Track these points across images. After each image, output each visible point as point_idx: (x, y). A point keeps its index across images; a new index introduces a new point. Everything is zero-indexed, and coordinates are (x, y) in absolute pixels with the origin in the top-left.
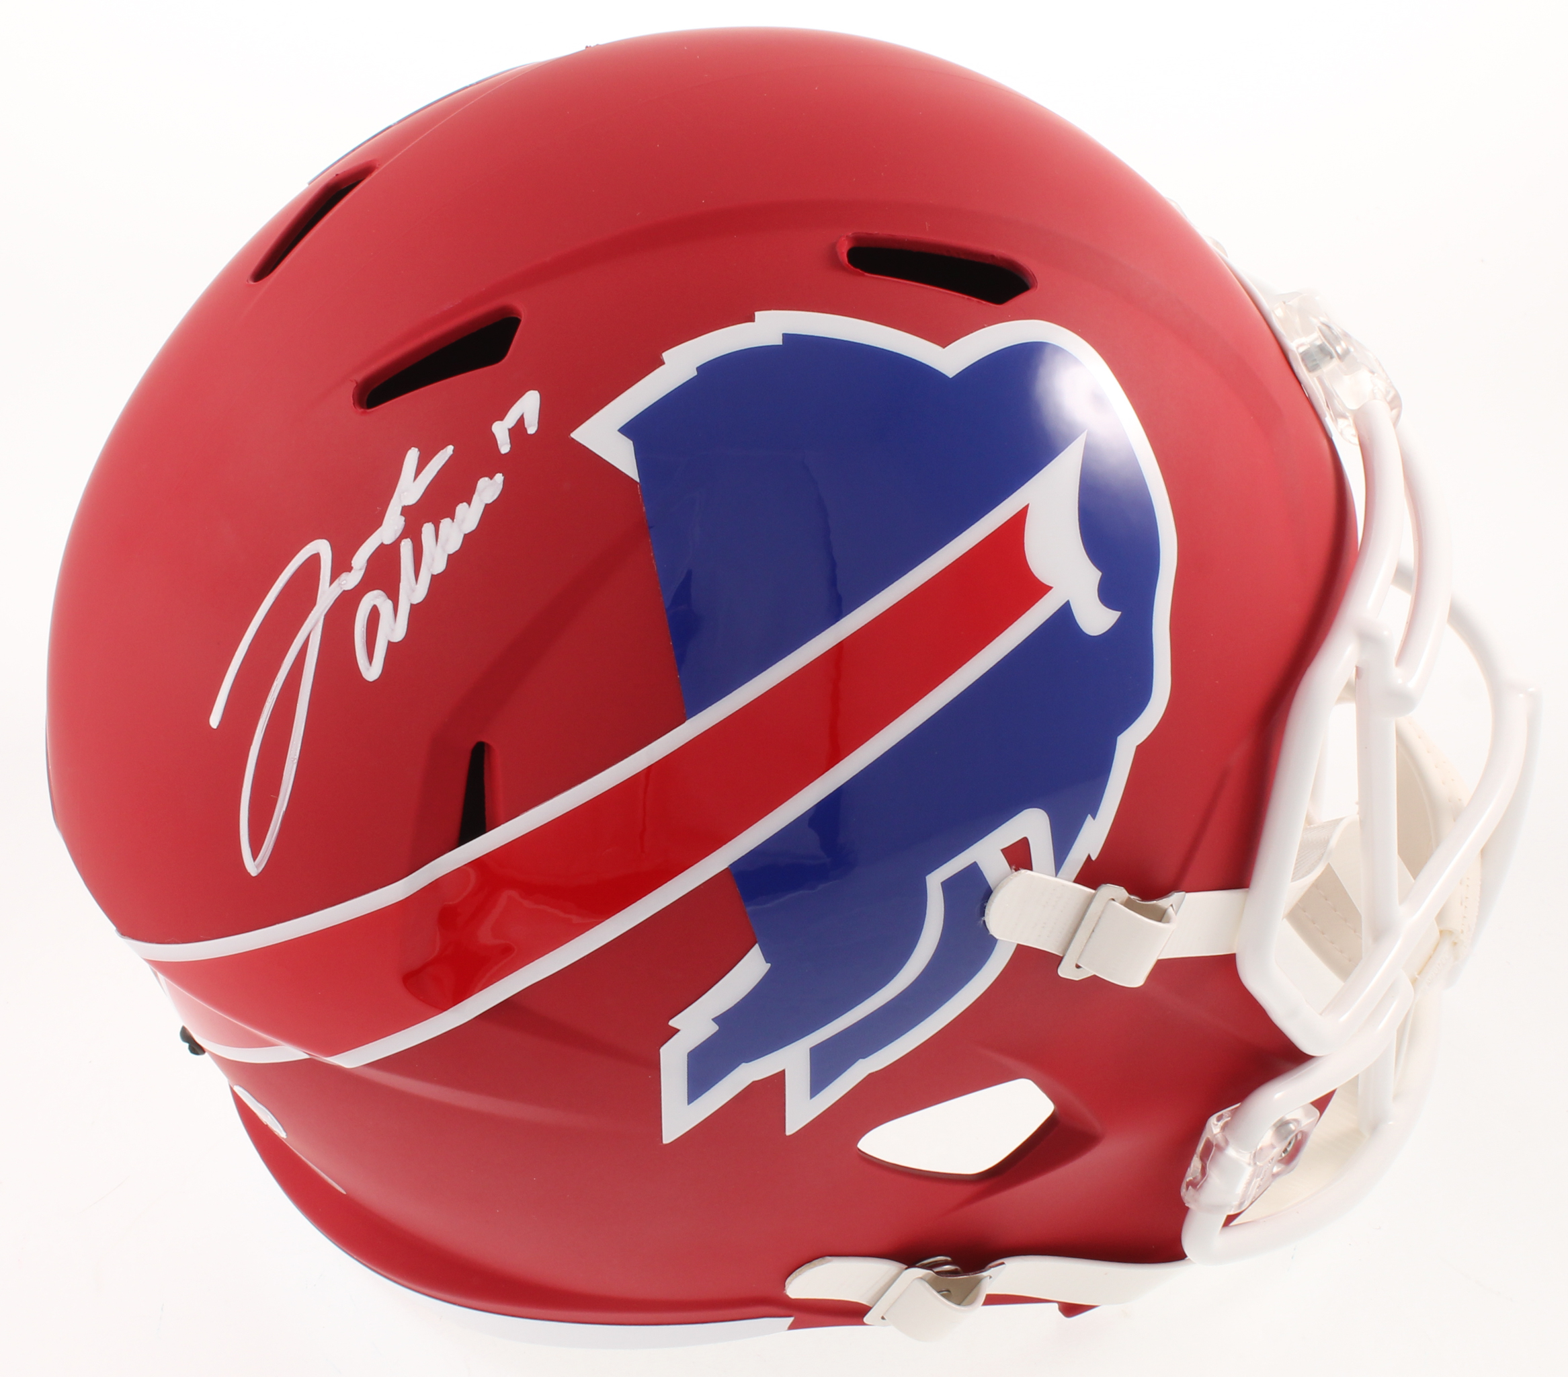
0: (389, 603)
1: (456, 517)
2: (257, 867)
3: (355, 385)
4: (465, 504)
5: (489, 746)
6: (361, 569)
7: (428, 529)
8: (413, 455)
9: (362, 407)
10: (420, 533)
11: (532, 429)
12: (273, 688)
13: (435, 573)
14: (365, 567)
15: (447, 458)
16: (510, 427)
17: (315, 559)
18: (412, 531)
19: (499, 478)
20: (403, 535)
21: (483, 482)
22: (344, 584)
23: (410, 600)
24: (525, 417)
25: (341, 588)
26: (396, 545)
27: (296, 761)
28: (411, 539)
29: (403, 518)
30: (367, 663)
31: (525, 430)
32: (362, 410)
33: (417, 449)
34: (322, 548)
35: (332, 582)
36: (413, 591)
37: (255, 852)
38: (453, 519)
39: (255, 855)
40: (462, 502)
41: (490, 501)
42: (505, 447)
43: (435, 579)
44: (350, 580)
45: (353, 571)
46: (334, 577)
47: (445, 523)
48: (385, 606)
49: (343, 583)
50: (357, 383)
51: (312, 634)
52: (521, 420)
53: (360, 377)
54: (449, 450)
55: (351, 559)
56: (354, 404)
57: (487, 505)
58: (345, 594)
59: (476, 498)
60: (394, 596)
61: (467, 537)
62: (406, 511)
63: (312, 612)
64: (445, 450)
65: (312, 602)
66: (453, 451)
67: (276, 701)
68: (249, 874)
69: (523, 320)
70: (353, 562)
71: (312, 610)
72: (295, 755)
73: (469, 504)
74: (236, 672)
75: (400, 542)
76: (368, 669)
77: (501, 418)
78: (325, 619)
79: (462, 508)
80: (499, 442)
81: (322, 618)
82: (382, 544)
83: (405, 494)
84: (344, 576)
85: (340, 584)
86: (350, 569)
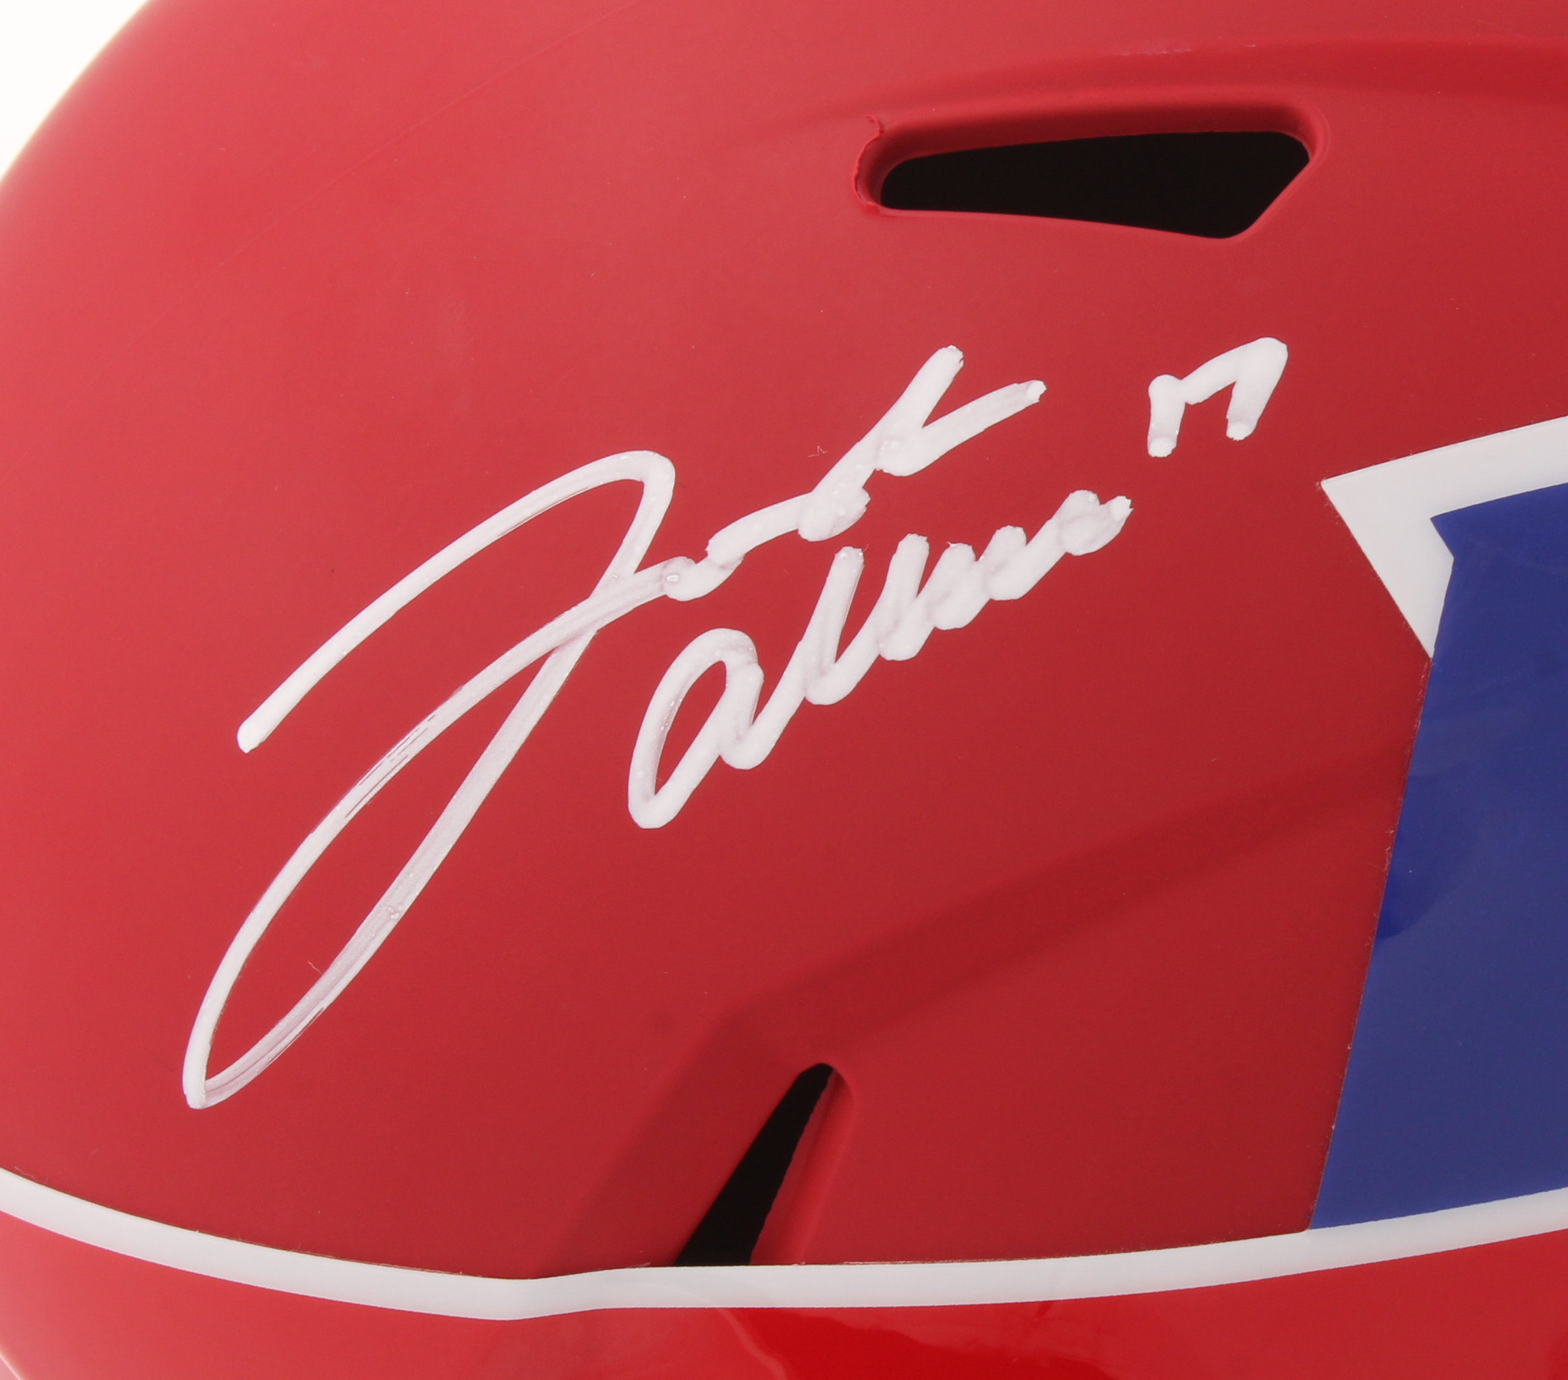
0: (755, 676)
1: (986, 551)
2: (209, 1092)
3: (876, 136)
4: (1020, 531)
5: (840, 1080)
6: (723, 567)
7: (912, 549)
8: (945, 365)
9: (871, 195)
10: (893, 549)
11: (1239, 428)
12: (413, 734)
13: (889, 656)
14: (735, 567)
15: (1020, 407)
16: (1193, 402)
18: (874, 536)
19: (1121, 507)
20: (849, 538)
21: (1080, 502)
22: (672, 583)
23: (805, 690)
24: (1236, 392)
25: (662, 588)
26: (825, 551)
27: (397, 917)
28: (865, 556)
29: (865, 498)
30: (650, 783)
31: (1224, 424)
32: (871, 203)
33: (960, 354)
34: (654, 476)
35: (646, 563)
36: (822, 672)
37: (216, 1063)
38: (979, 552)
39: (216, 1065)
40: (1015, 525)
41: (1079, 550)
42: (1161, 444)
43: (881, 669)
44: (689, 580)
45: (703, 563)
46: (655, 555)
47: (958, 554)
48: (744, 677)
49: (669, 578)
50: (882, 132)
51: (553, 656)
52: (1223, 397)
53: (894, 120)
54: (1033, 391)
55: (711, 537)
56: (857, 178)
57: (1067, 557)
58: (663, 605)
59: (1049, 530)
60: (773, 662)
61: (994, 610)
62: (878, 483)
63: (574, 609)
64: (1023, 385)
65: (582, 588)
66: (1042, 397)
68: (184, 1098)
69: (1315, 161)
70: (711, 542)
71: (575, 605)
72: (401, 904)
73: (1030, 536)
74: (345, 653)
75: (838, 550)
76: (647, 798)
77: (1181, 372)
78: (595, 639)
79: (1008, 538)
80: (1152, 425)
81: (591, 633)
82: (794, 534)
83: (895, 444)
84: (679, 564)
85: (661, 577)
86: (698, 554)
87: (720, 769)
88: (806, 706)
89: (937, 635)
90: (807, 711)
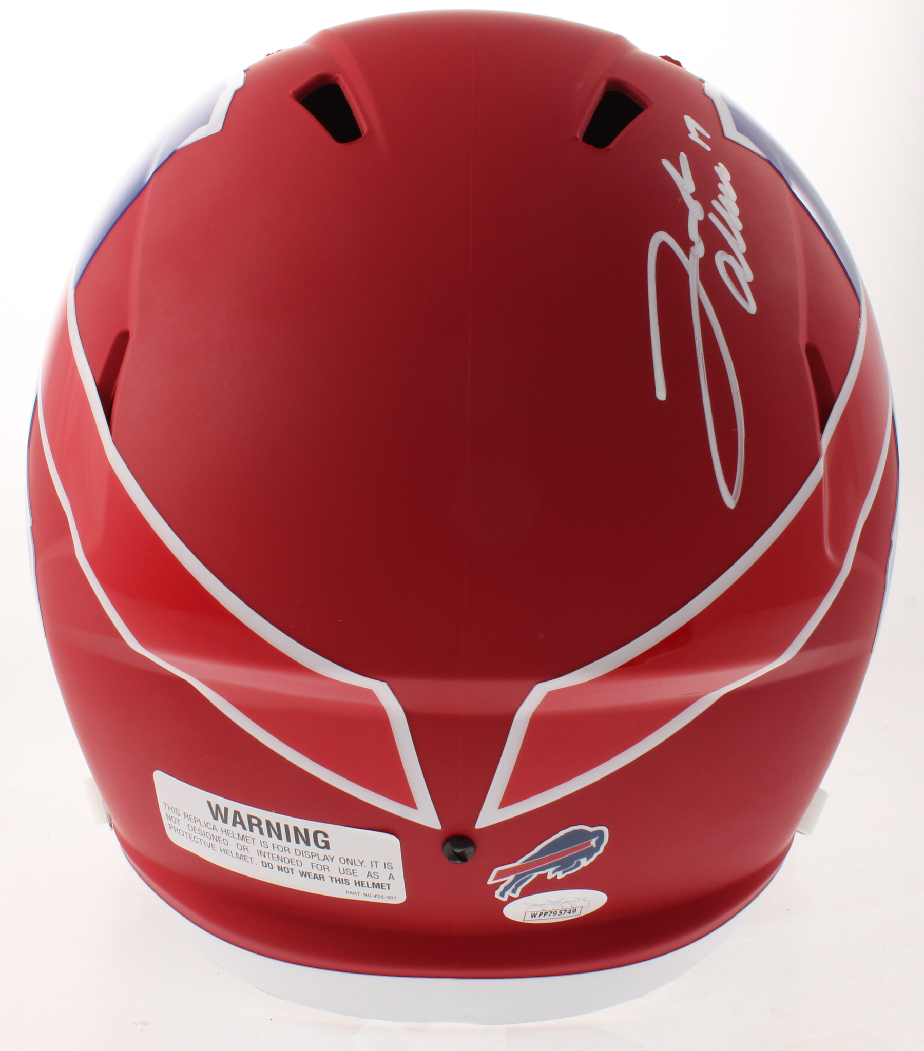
0: (731, 257)
2: (734, 499)
4: (720, 184)
6: (699, 241)
7: (714, 203)
8: (666, 163)
10: (713, 207)
12: (697, 347)
13: (740, 230)
14: (701, 239)
15: (687, 160)
16: (697, 136)
17: (664, 246)
18: (708, 208)
19: (721, 165)
20: (706, 212)
21: (717, 169)
22: (697, 254)
23: (740, 252)
25: (697, 257)
26: (707, 219)
27: (739, 393)
28: (712, 213)
29: (697, 201)
30: (746, 302)
31: (705, 136)
33: (666, 160)
34: (661, 237)
35: (688, 256)
36: (737, 244)
38: (722, 194)
39: (731, 488)
40: (718, 183)
41: (730, 180)
42: (707, 148)
43: (743, 234)
44: (699, 250)
45: (696, 244)
46: (687, 253)
47: (721, 198)
48: (731, 260)
49: (695, 254)
51: (701, 297)
52: (698, 131)
54: (683, 155)
55: (689, 238)
57: (731, 183)
58: (702, 261)
59: (722, 179)
60: (730, 251)
61: (738, 203)
62: (695, 196)
63: (690, 281)
64: (681, 155)
65: (685, 276)
66: (686, 155)
67: (704, 355)
68: (730, 508)
70: (691, 239)
71: (688, 280)
75: (708, 217)
76: (748, 306)
77: (689, 132)
78: (701, 282)
79: (721, 187)
80: (701, 145)
81: (699, 282)
83: (685, 187)
84: (692, 249)
85: (694, 256)
86: (693, 244)
87: (750, 284)
88: (744, 254)
89: (739, 217)
90: (745, 255)
